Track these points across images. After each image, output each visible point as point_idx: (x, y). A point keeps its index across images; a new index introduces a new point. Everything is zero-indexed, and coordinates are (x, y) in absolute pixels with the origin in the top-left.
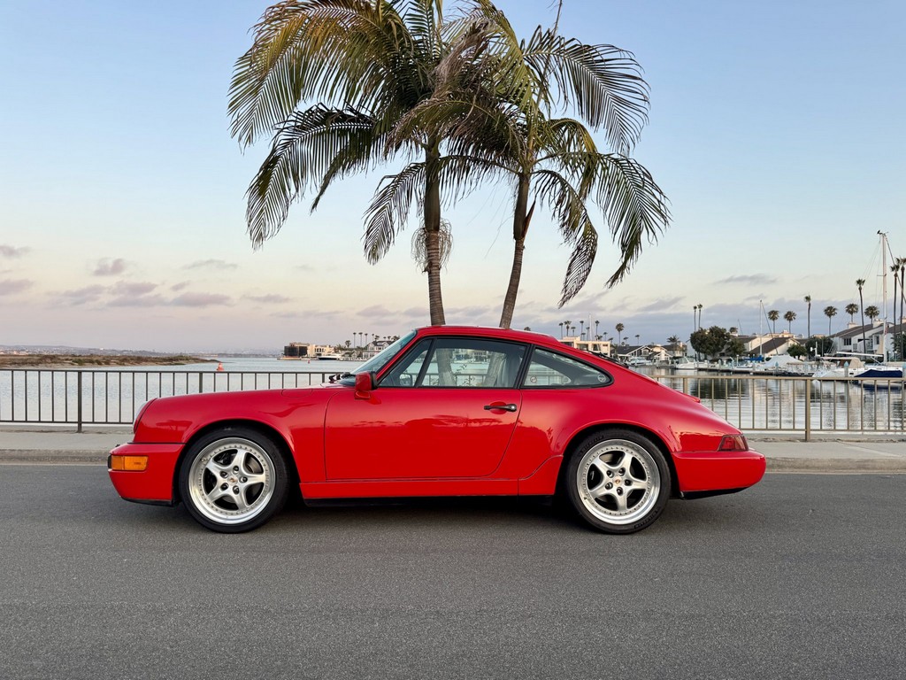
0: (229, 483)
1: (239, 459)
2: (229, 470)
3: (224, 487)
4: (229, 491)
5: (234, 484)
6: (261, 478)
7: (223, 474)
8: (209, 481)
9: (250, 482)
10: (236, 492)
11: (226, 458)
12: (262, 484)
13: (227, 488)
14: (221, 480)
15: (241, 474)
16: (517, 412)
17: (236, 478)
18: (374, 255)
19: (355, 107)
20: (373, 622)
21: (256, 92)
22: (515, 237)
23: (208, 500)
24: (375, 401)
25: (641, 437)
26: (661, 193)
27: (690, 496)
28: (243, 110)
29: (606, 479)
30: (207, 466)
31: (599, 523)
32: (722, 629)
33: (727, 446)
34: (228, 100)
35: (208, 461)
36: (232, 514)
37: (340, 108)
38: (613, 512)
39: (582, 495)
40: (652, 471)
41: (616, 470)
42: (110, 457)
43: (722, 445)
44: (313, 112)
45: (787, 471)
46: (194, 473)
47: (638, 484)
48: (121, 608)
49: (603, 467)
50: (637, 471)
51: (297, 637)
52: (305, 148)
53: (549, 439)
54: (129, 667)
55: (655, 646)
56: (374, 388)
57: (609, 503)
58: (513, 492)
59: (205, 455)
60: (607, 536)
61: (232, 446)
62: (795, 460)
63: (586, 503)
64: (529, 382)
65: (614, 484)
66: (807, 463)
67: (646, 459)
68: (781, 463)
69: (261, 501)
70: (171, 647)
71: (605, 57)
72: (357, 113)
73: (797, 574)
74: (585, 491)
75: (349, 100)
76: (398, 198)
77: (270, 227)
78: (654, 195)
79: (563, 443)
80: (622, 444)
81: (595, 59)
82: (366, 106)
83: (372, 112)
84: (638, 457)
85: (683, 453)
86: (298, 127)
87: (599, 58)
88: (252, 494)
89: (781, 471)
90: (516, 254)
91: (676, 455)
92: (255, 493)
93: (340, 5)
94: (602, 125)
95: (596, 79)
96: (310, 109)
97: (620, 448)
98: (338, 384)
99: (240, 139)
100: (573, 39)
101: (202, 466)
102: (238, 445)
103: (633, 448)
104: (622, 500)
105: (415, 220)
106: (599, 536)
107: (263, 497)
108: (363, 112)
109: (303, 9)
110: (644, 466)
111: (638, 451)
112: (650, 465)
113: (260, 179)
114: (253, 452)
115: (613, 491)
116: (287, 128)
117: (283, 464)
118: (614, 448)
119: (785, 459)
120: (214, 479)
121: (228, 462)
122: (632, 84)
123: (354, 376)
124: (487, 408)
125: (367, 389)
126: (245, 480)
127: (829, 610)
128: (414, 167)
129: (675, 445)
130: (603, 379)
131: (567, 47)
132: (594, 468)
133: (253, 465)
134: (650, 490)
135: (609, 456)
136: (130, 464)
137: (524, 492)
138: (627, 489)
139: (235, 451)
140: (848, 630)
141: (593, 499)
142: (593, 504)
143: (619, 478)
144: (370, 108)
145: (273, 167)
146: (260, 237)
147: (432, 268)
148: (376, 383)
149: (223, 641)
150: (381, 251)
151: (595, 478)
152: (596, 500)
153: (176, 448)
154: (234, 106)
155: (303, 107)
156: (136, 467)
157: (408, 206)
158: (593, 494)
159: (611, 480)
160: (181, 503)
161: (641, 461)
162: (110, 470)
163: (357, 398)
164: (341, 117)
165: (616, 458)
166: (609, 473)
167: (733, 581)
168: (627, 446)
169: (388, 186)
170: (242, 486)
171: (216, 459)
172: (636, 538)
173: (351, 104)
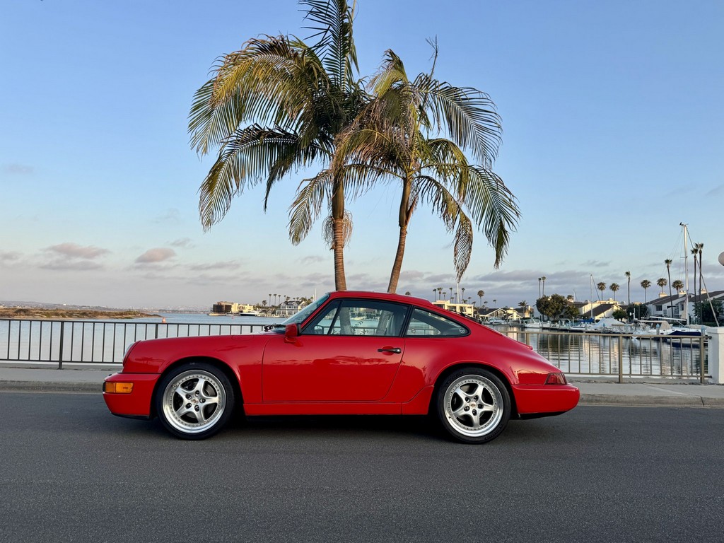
0: (192, 403)
1: (200, 386)
2: (192, 394)
3: (188, 406)
4: (192, 409)
5: (196, 404)
6: (215, 400)
7: (188, 396)
8: (178, 402)
9: (207, 402)
10: (197, 409)
11: (190, 385)
12: (216, 404)
13: (190, 407)
14: (186, 401)
15: (201, 396)
16: (401, 354)
17: (197, 399)
18: (296, 238)
19: (282, 127)
20: (301, 496)
21: (209, 115)
22: (400, 225)
23: (176, 415)
24: (299, 345)
25: (490, 373)
26: (510, 193)
27: (525, 417)
28: (200, 129)
29: (465, 403)
30: (177, 391)
31: (459, 435)
32: (541, 503)
33: (551, 381)
34: (188, 121)
35: (177, 387)
36: (193, 426)
37: (271, 127)
38: (469, 428)
39: (448, 415)
40: (498, 398)
41: (472, 397)
42: (105, 384)
43: (548, 380)
44: (250, 130)
45: (603, 404)
46: (167, 395)
47: (487, 408)
48: (124, 486)
49: (462, 395)
50: (487, 397)
51: (250, 504)
52: (244, 156)
53: (424, 375)
54: (138, 520)
55: (494, 512)
56: (299, 335)
57: (467, 421)
58: (398, 412)
59: (175, 382)
60: (465, 445)
61: (195, 376)
62: (609, 396)
63: (451, 421)
64: (409, 333)
65: (471, 407)
66: (618, 399)
67: (494, 390)
68: (598, 399)
69: (214, 416)
70: (164, 509)
71: (469, 96)
72: (283, 131)
73: (598, 471)
74: (450, 412)
75: (278, 122)
76: (313, 196)
77: (217, 215)
78: (505, 195)
79: (434, 377)
80: (476, 378)
81: (461, 97)
82: (290, 127)
83: (295, 131)
84: (488, 388)
85: (519, 385)
86: (239, 140)
87: (464, 97)
88: (209, 411)
89: (598, 404)
90: (401, 237)
91: (514, 387)
92: (210, 411)
93: (276, 54)
94: (468, 146)
95: (463, 112)
96: (248, 128)
97: (474, 381)
98: (271, 332)
99: (198, 150)
100: (445, 83)
101: (173, 391)
102: (199, 376)
103: (484, 381)
104: (476, 419)
105: (326, 212)
106: (460, 445)
107: (217, 413)
108: (288, 131)
109: (250, 56)
110: (492, 394)
111: (488, 383)
112: (496, 394)
113: (210, 179)
114: (210, 380)
115: (470, 413)
116: (231, 142)
117: (232, 390)
118: (471, 381)
119: (601, 396)
120: (181, 400)
121: (191, 388)
122: (488, 116)
123: (284, 326)
124: (379, 351)
125: (294, 335)
126: (204, 401)
127: (616, 493)
128: (326, 173)
129: (514, 380)
130: (463, 331)
131: (441, 88)
132: (456, 395)
133: (209, 390)
134: (496, 412)
135: (467, 387)
136: (119, 388)
137: (405, 412)
138: (479, 411)
139: (197, 380)
140: (625, 504)
141: (455, 418)
142: (455, 421)
143: (474, 403)
144: (294, 128)
145: (220, 170)
146: (209, 223)
147: (337, 247)
148: (300, 331)
149: (199, 506)
150: (302, 235)
151: (457, 403)
152: (458, 419)
153: (154, 377)
154: (192, 126)
155: (243, 126)
156: (125, 391)
157: (321, 201)
158: (455, 415)
159: (468, 404)
160: (157, 417)
161: (490, 391)
162: (104, 393)
163: (286, 342)
164: (272, 134)
165: (472, 388)
166: (467, 399)
167: (552, 474)
168: (480, 380)
169: (306, 187)
170: (201, 406)
171: (183, 386)
172: (486, 447)
173: (279, 125)
